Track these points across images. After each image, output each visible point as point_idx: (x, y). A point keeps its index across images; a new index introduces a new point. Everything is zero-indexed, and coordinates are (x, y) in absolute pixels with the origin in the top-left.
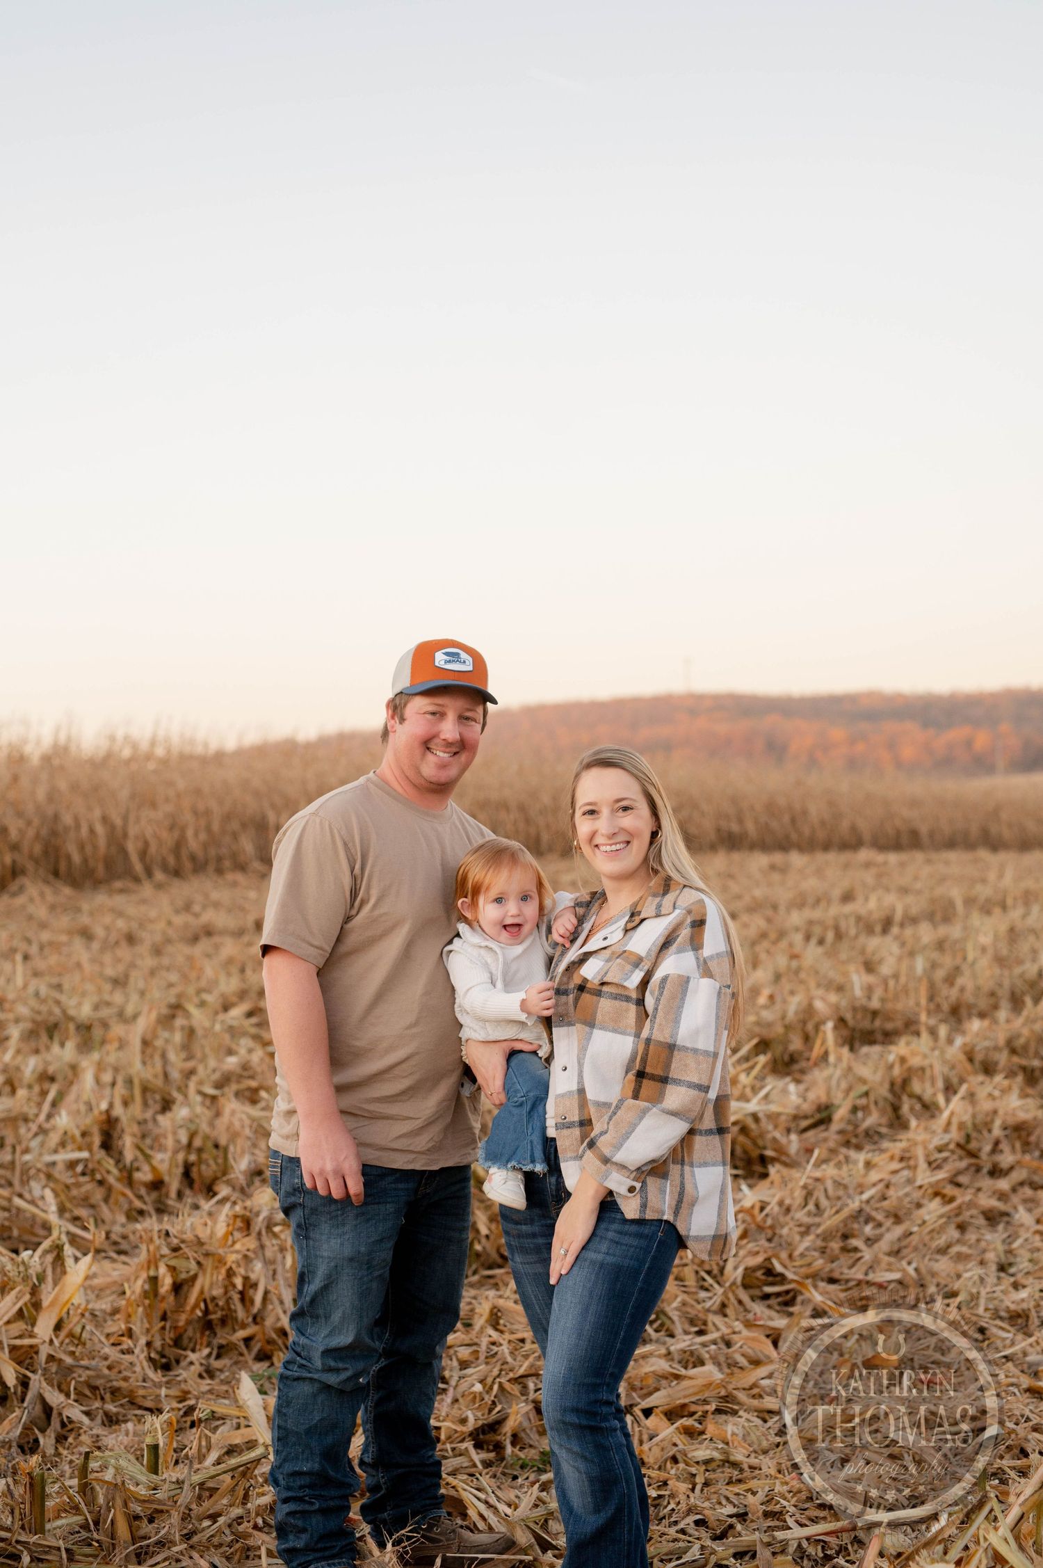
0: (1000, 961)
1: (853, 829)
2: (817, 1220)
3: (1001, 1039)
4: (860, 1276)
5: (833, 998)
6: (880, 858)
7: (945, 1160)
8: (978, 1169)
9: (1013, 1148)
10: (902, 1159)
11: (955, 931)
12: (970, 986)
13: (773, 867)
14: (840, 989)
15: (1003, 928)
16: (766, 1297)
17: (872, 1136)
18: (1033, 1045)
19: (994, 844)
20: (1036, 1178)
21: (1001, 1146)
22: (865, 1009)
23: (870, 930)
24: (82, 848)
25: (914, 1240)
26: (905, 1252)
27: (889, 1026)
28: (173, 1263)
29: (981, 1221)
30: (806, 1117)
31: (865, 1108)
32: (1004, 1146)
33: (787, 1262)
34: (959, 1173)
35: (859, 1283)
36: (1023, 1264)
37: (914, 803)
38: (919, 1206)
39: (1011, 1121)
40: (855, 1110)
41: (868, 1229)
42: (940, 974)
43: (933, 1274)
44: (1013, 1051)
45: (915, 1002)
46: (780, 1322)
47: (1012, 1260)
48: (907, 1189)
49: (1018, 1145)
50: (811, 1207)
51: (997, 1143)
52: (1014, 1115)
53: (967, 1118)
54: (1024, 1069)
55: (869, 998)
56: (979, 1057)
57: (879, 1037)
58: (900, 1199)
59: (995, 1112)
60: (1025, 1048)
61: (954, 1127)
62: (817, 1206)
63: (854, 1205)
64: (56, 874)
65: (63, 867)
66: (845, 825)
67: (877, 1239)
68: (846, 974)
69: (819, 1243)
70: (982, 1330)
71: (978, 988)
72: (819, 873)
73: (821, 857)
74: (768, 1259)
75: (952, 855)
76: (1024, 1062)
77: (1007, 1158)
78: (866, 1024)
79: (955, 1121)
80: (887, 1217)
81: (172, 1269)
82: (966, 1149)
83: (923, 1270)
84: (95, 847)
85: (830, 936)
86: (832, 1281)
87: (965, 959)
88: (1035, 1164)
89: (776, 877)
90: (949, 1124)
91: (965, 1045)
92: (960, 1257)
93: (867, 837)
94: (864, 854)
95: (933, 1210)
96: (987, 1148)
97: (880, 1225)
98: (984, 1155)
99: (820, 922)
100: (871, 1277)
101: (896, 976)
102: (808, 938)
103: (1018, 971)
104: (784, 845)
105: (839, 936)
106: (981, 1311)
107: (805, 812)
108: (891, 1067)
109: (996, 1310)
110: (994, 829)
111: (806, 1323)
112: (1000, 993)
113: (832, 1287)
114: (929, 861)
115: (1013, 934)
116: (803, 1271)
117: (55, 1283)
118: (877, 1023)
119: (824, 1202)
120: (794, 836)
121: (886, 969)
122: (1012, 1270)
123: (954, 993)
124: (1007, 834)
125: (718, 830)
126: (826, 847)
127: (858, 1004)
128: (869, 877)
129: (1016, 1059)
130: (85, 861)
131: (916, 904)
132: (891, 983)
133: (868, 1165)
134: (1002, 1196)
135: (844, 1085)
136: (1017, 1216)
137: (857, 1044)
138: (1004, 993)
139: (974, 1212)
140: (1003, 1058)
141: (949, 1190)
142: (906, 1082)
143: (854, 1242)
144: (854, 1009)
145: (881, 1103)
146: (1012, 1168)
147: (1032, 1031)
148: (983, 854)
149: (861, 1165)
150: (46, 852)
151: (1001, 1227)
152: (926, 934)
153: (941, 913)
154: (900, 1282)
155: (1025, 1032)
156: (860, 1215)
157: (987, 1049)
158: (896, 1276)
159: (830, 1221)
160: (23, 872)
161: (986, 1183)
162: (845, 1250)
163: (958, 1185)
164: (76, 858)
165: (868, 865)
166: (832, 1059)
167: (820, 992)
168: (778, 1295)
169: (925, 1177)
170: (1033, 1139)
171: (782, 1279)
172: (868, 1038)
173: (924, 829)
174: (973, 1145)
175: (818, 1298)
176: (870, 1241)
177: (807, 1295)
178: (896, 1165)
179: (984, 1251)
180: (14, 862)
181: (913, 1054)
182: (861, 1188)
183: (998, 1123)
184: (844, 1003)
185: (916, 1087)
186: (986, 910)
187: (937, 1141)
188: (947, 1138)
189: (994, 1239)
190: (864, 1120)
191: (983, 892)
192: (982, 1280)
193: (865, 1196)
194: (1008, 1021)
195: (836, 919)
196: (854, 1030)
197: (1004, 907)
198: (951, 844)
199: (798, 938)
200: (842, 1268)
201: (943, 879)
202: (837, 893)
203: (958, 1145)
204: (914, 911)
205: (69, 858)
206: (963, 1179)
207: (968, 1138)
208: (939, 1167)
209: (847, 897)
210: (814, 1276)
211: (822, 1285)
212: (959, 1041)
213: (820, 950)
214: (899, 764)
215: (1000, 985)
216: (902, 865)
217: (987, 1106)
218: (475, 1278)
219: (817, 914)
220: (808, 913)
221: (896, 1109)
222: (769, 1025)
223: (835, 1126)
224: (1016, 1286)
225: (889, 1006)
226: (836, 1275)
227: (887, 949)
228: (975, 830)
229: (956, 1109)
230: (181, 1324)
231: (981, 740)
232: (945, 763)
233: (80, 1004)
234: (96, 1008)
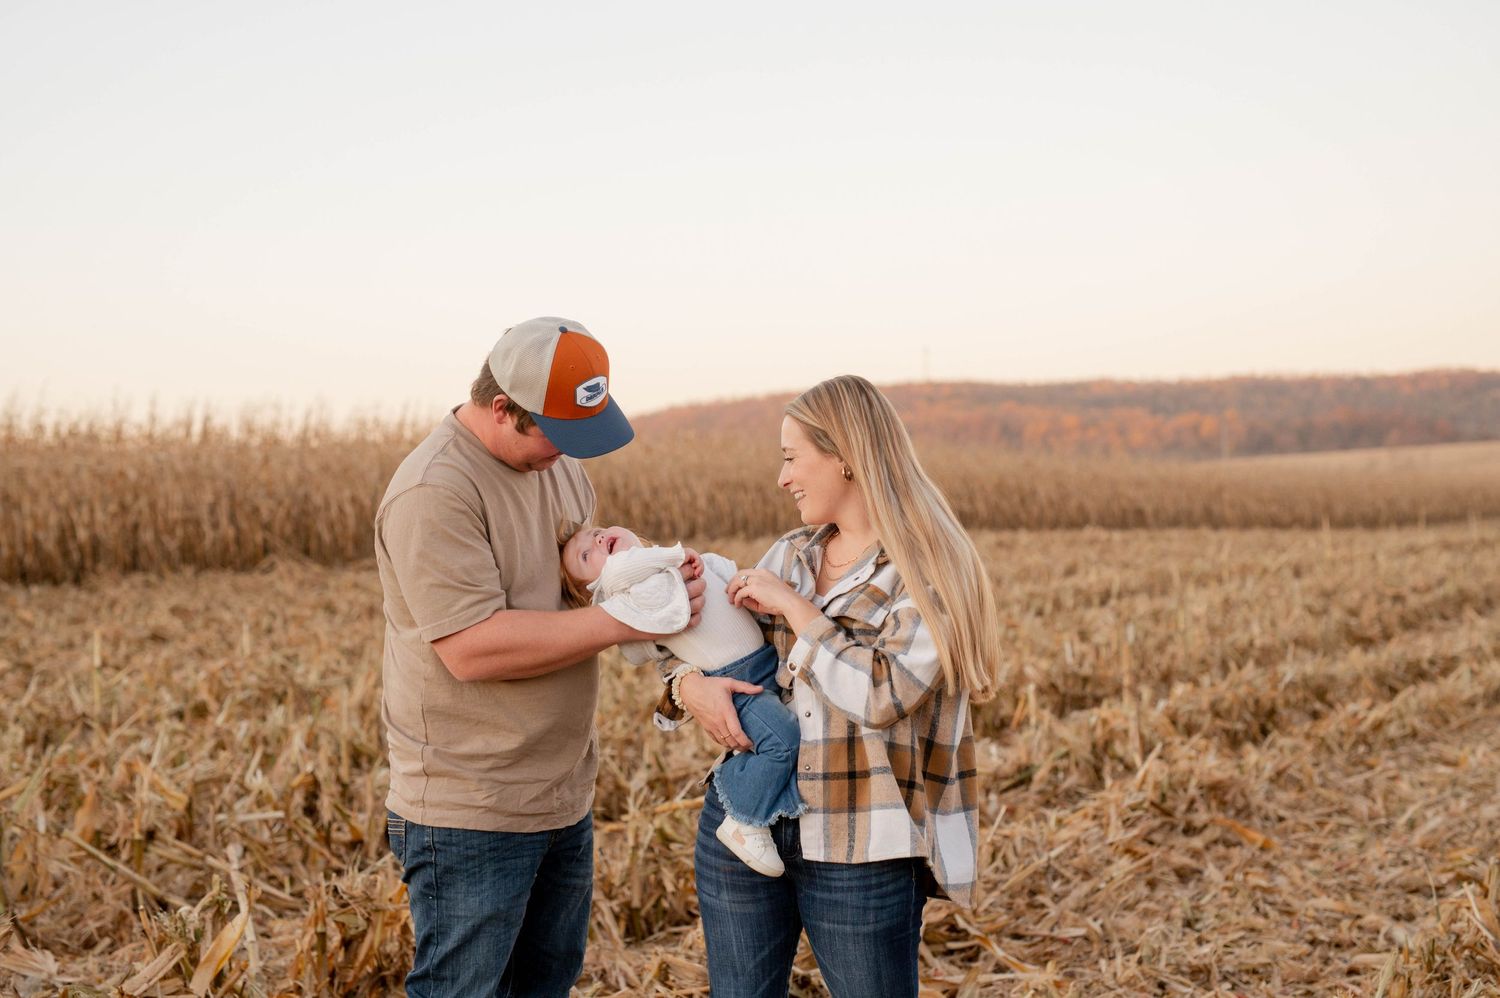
0: (1213, 630)
1: (1081, 509)
2: (1004, 876)
3: (1205, 700)
4: (1046, 932)
5: (1044, 664)
6: (1103, 534)
7: (1139, 818)
8: (1173, 827)
9: (1209, 807)
10: (1095, 817)
11: (1170, 603)
12: (1181, 653)
13: (1000, 545)
14: (1053, 656)
15: (1218, 600)
16: (950, 952)
17: (1072, 797)
18: (1236, 708)
19: (1216, 522)
20: (1230, 836)
21: (1196, 805)
22: (1075, 676)
23: (1088, 603)
24: (331, 527)
25: (1101, 896)
26: (1091, 908)
27: (1100, 692)
28: (340, 919)
29: (1173, 878)
30: (1006, 778)
31: (1067, 771)
32: (1200, 805)
33: (971, 918)
34: (1152, 831)
35: (1044, 939)
36: (1209, 919)
37: (1140, 484)
38: (1109, 862)
39: (1206, 781)
40: (1055, 770)
41: (1056, 886)
42: (1151, 643)
43: (1118, 930)
44: (1217, 714)
45: (1124, 670)
46: (958, 977)
47: (1198, 915)
48: (1098, 846)
49: (1214, 804)
50: (999, 862)
51: (1192, 802)
52: (1209, 774)
53: (1163, 778)
54: (1226, 732)
55: (1081, 665)
56: (1182, 721)
57: (1089, 701)
58: (1091, 858)
59: (1191, 772)
60: (1229, 711)
61: (1149, 787)
62: (1006, 863)
63: (1040, 862)
64: (307, 552)
65: (313, 545)
66: (1073, 504)
67: (1066, 894)
68: (1060, 643)
69: (1006, 899)
70: (1162, 985)
71: (1189, 656)
72: (1045, 550)
73: (1048, 535)
74: (951, 915)
75: (1174, 534)
76: (1227, 725)
77: (1201, 817)
78: (1077, 690)
79: (1150, 780)
80: (1076, 874)
81: (341, 926)
82: (1161, 808)
83: (1109, 926)
84: (345, 527)
85: (1048, 608)
86: (1017, 936)
87: (1177, 628)
88: (1229, 822)
89: (1003, 553)
90: (1143, 782)
91: (1167, 708)
92: (1147, 914)
93: (1093, 516)
94: (1088, 532)
95: (1123, 866)
96: (1183, 807)
97: (1068, 882)
98: (1178, 814)
99: (1044, 597)
100: (1056, 933)
101: (1108, 645)
102: (1027, 607)
103: (1229, 639)
104: (1014, 524)
105: (1057, 605)
106: (1162, 965)
107: (1034, 493)
108: (1093, 729)
109: (1178, 965)
110: (1216, 508)
111: (983, 978)
112: (1210, 659)
113: (1016, 943)
114: (1152, 539)
115: (1227, 605)
116: (987, 927)
117: (213, 939)
118: (1089, 689)
119: (1012, 859)
120: (1023, 516)
121: (1098, 638)
122: (1198, 926)
123: (1164, 661)
124: (1229, 513)
126: (1054, 525)
127: (1069, 672)
128: (1093, 554)
129: (1219, 722)
131: (1135, 579)
132: (1104, 652)
133: (1059, 822)
134: (1196, 854)
135: (1045, 746)
136: (1206, 873)
137: (1067, 709)
138: (1215, 661)
139: (1165, 869)
140: (1206, 721)
141: (1141, 848)
142: (1108, 744)
143: (1040, 899)
144: (1066, 676)
145: (1082, 765)
146: (1205, 826)
147: (1236, 696)
148: (1205, 531)
149: (1052, 822)
151: (1192, 884)
152: (1143, 605)
153: (1158, 586)
154: (1086, 938)
155: (1229, 696)
156: (1050, 872)
157: (1191, 712)
158: (1081, 932)
159: (1017, 876)
161: (1180, 841)
162: (1031, 906)
163: (1151, 843)
164: (327, 537)
165: (1092, 542)
166: (1033, 721)
167: (1033, 659)
168: (962, 950)
169: (1117, 834)
170: (1228, 797)
171: (964, 935)
172: (1080, 703)
173: (1149, 509)
174: (1169, 804)
175: (1000, 953)
176: (1057, 898)
177: (990, 950)
178: (1088, 823)
179: (1171, 907)
181: (1115, 716)
182: (1050, 845)
183: (1193, 782)
184: (1055, 670)
185: (1118, 748)
186: (1201, 581)
187: (1129, 801)
188: (1141, 797)
189: (1183, 896)
190: (1065, 779)
191: (1200, 565)
192: (1166, 937)
193: (1053, 854)
194: (1213, 685)
195: (1057, 592)
196: (1064, 696)
197: (1220, 580)
198: (1175, 522)
199: (1016, 609)
200: (1029, 925)
201: (1164, 555)
202: (1060, 569)
203: (1153, 804)
204: (1133, 584)
206: (1157, 837)
207: (1164, 797)
208: (1133, 825)
209: (1070, 571)
210: (999, 932)
211: (1006, 940)
212: (1162, 704)
213: (1038, 621)
215: (1212, 654)
216: (1126, 543)
217: (1183, 765)
219: (1038, 588)
220: (1029, 587)
221: (1098, 771)
223: (1035, 787)
224: (1200, 942)
225: (1101, 672)
226: (1021, 931)
227: (1102, 620)
228: (1198, 510)
229: (1151, 768)
230: (349, 980)
231: (1208, 425)
232: (1173, 447)
233: (307, 672)
234: (323, 676)
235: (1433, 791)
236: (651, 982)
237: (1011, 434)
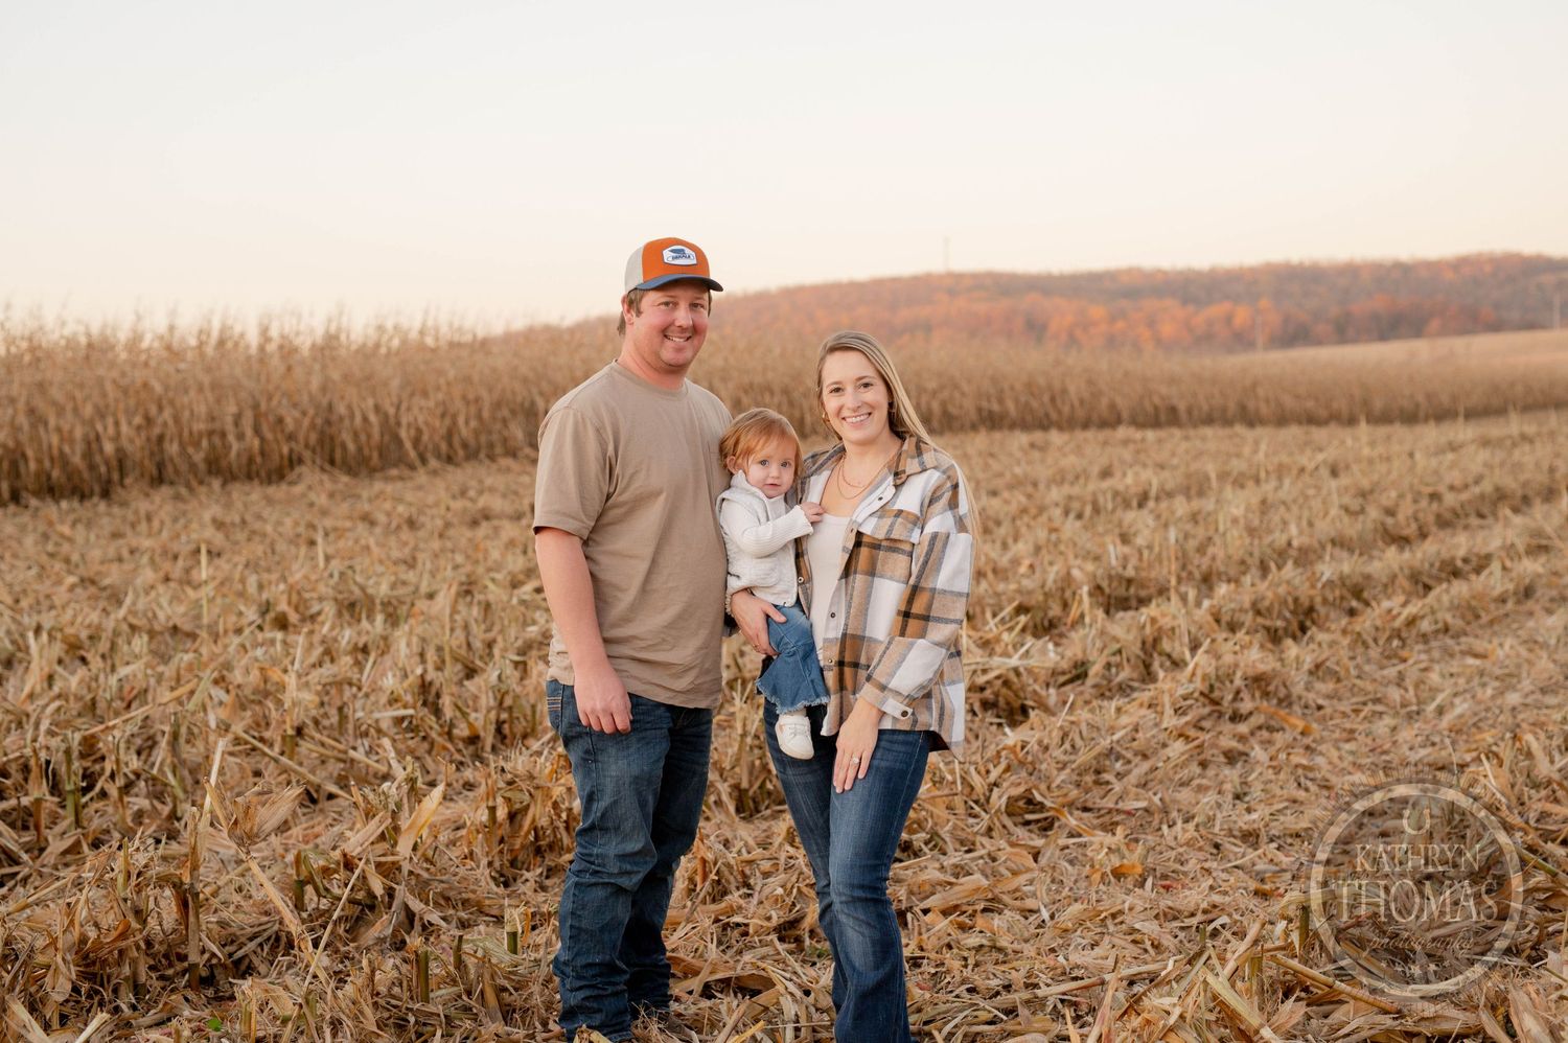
0: (1251, 531)
1: (1112, 406)
2: (1073, 757)
3: (1247, 600)
4: (1111, 805)
5: (1090, 567)
6: (1138, 435)
7: (1191, 706)
8: (1221, 715)
9: (1253, 696)
10: (1150, 706)
11: (1208, 504)
12: (1221, 554)
13: (1032, 445)
14: (1097, 558)
15: (1255, 501)
16: (1027, 823)
17: (1124, 689)
18: (1276, 606)
19: (1251, 420)
20: (1273, 723)
21: (1242, 695)
22: (1120, 578)
23: (1127, 505)
24: (356, 435)
25: (1159, 774)
26: (1150, 785)
27: (1143, 593)
28: (509, 794)
29: (1222, 759)
30: (1063, 673)
31: (1119, 666)
32: (1245, 695)
33: (1046, 793)
34: (1202, 718)
35: (1110, 811)
36: (1256, 792)
37: (1172, 380)
38: (1164, 745)
39: (1251, 673)
40: (1108, 666)
41: (1118, 766)
42: (1192, 544)
43: (1174, 801)
44: (1258, 613)
45: (1168, 571)
46: (1039, 842)
47: (1246, 789)
48: (1154, 731)
49: (1257, 694)
50: (1067, 746)
51: (1238, 692)
52: (1254, 667)
53: (1211, 670)
54: (1268, 629)
55: (1125, 568)
56: (1225, 618)
57: (1134, 603)
58: (1148, 741)
59: (1236, 665)
60: (1269, 610)
61: (1198, 679)
62: (1073, 746)
63: (1105, 743)
64: (332, 462)
65: (338, 455)
66: (1105, 403)
67: (1129, 772)
68: (1103, 545)
69: (1075, 777)
70: (1217, 846)
71: (1230, 557)
72: (1079, 451)
73: (1080, 435)
74: (1029, 790)
75: (1208, 431)
76: (1268, 623)
77: (1246, 706)
78: (1122, 592)
79: (1199, 673)
80: (1136, 755)
81: (508, 800)
82: (1209, 697)
83: (1167, 799)
84: (369, 436)
85: (1088, 510)
86: (1086, 809)
87: (1217, 530)
88: (1272, 710)
89: (1036, 455)
90: (1193, 674)
91: (1213, 606)
92: (1201, 789)
93: (1125, 415)
94: (1123, 432)
95: (1177, 748)
96: (1230, 697)
97: (1129, 762)
98: (1225, 703)
99: (1079, 498)
100: (1121, 805)
101: (1150, 547)
102: (1067, 513)
103: (1267, 540)
104: (1044, 424)
105: (1096, 510)
106: (1216, 830)
107: (1064, 391)
108: (1143, 627)
109: (1230, 830)
110: (1251, 405)
111: (1062, 841)
112: (1249, 561)
113: (1086, 815)
114: (1187, 438)
115: (1265, 506)
116: (1060, 800)
118: (1132, 590)
119: (1079, 742)
120: (1054, 416)
121: (1140, 541)
122: (1247, 799)
123: (1205, 562)
124: (1264, 410)
125: (979, 410)
126: (1086, 425)
127: (1113, 572)
128: (1127, 455)
129: (1260, 620)
130: (360, 449)
131: (1171, 480)
132: (1146, 553)
133: (1119, 710)
134: (1242, 738)
135: (1099, 644)
136: (1253, 754)
137: (1112, 610)
138: (1254, 562)
139: (1215, 751)
140: (1248, 618)
141: (1192, 733)
142: (1156, 641)
143: (1106, 777)
144: (1110, 578)
145: (1133, 660)
146: (1251, 713)
147: (1275, 594)
148: (1239, 429)
149: (1113, 710)
150: (321, 441)
151: (1239, 765)
152: (1181, 506)
153: (1196, 487)
154: (1146, 810)
155: (1270, 594)
156: (1109, 752)
157: (1233, 610)
158: (1143, 804)
159: (1084, 757)
160: (300, 461)
161: (1227, 727)
162: (1097, 783)
163: (1202, 729)
164: (351, 447)
165: (1126, 442)
166: (1087, 620)
167: (1079, 562)
168: (1038, 821)
169: (1170, 721)
170: (1271, 688)
171: (1041, 807)
172: (1124, 604)
173: (1182, 407)
174: (1216, 694)
175: (1073, 822)
176: (1120, 776)
177: (1063, 820)
178: (1144, 711)
179: (1222, 783)
180: (291, 451)
181: (1164, 615)
182: (1112, 730)
183: (1239, 674)
184: (1100, 572)
185: (1166, 645)
186: (1239, 483)
187: (1181, 691)
188: (1191, 688)
189: (1232, 775)
190: (1117, 674)
191: (1237, 465)
192: (1219, 806)
193: (1115, 737)
194: (1253, 585)
195: (1094, 494)
196: (1109, 597)
197: (1257, 481)
198: (1209, 420)
199: (1057, 512)
200: (1095, 798)
201: (1200, 454)
202: (1095, 470)
203: (1202, 693)
204: (1169, 486)
205: (344, 447)
206: (1206, 724)
207: (1212, 687)
208: (1184, 714)
209: (1106, 473)
210: (1071, 805)
211: (1076, 813)
212: (1206, 603)
213: (1078, 524)
214: (1159, 342)
215: (1251, 554)
216: (1160, 441)
217: (1228, 659)
218: (769, 812)
219: (1076, 490)
220: (1066, 490)
221: (1147, 666)
222: (1030, 593)
223: (1090, 681)
224: (1249, 810)
225: (1144, 574)
226: (1089, 805)
227: (1142, 523)
228: (1232, 407)
229: (1201, 662)
230: (517, 847)
231: (1242, 315)
232: (1204, 339)
233: (378, 584)
234: (393, 586)
235: (1461, 681)
236: (781, 845)
237: (1036, 328)
